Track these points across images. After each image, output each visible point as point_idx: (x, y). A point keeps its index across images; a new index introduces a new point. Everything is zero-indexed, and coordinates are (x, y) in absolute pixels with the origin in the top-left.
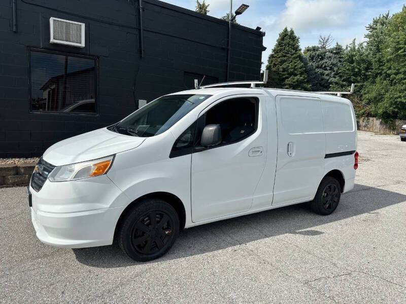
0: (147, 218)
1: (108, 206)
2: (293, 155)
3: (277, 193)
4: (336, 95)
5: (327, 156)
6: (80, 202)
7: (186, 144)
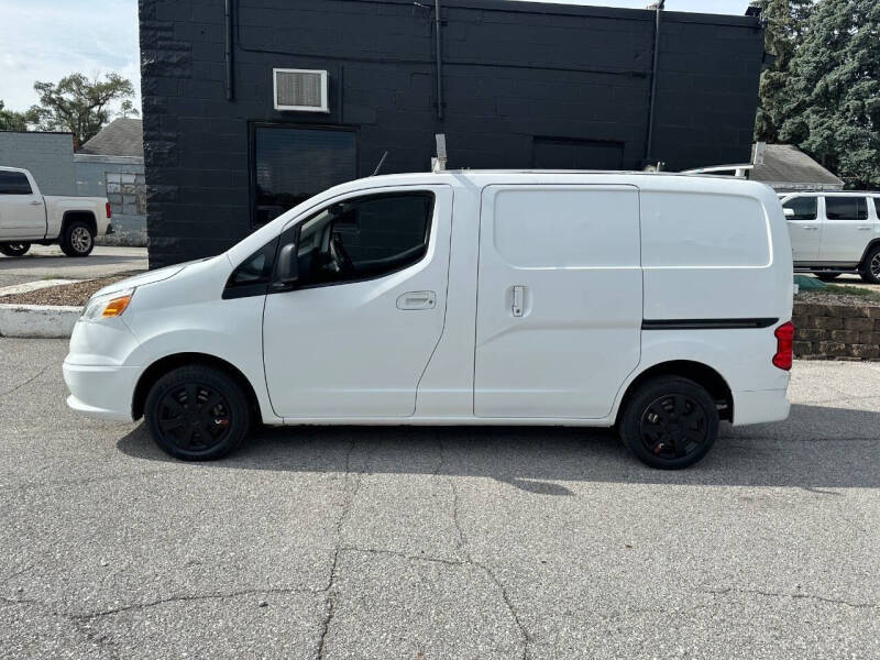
0: (206, 393)
1: (121, 363)
2: (528, 313)
3: (483, 391)
4: (732, 173)
5: (648, 325)
6: (89, 352)
7: (256, 278)
